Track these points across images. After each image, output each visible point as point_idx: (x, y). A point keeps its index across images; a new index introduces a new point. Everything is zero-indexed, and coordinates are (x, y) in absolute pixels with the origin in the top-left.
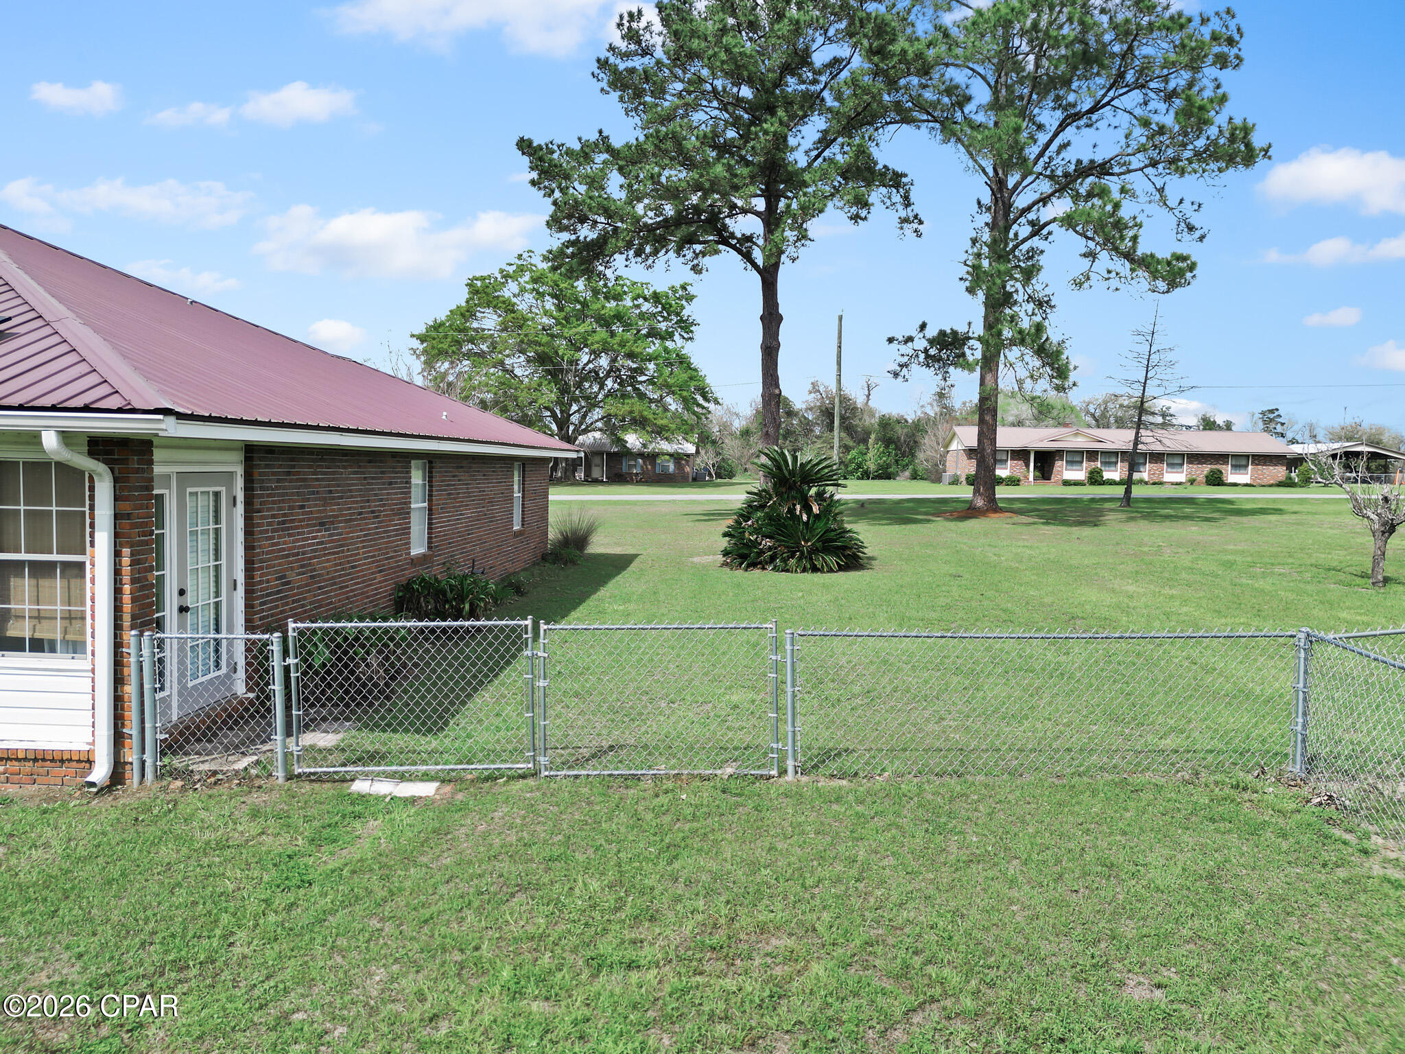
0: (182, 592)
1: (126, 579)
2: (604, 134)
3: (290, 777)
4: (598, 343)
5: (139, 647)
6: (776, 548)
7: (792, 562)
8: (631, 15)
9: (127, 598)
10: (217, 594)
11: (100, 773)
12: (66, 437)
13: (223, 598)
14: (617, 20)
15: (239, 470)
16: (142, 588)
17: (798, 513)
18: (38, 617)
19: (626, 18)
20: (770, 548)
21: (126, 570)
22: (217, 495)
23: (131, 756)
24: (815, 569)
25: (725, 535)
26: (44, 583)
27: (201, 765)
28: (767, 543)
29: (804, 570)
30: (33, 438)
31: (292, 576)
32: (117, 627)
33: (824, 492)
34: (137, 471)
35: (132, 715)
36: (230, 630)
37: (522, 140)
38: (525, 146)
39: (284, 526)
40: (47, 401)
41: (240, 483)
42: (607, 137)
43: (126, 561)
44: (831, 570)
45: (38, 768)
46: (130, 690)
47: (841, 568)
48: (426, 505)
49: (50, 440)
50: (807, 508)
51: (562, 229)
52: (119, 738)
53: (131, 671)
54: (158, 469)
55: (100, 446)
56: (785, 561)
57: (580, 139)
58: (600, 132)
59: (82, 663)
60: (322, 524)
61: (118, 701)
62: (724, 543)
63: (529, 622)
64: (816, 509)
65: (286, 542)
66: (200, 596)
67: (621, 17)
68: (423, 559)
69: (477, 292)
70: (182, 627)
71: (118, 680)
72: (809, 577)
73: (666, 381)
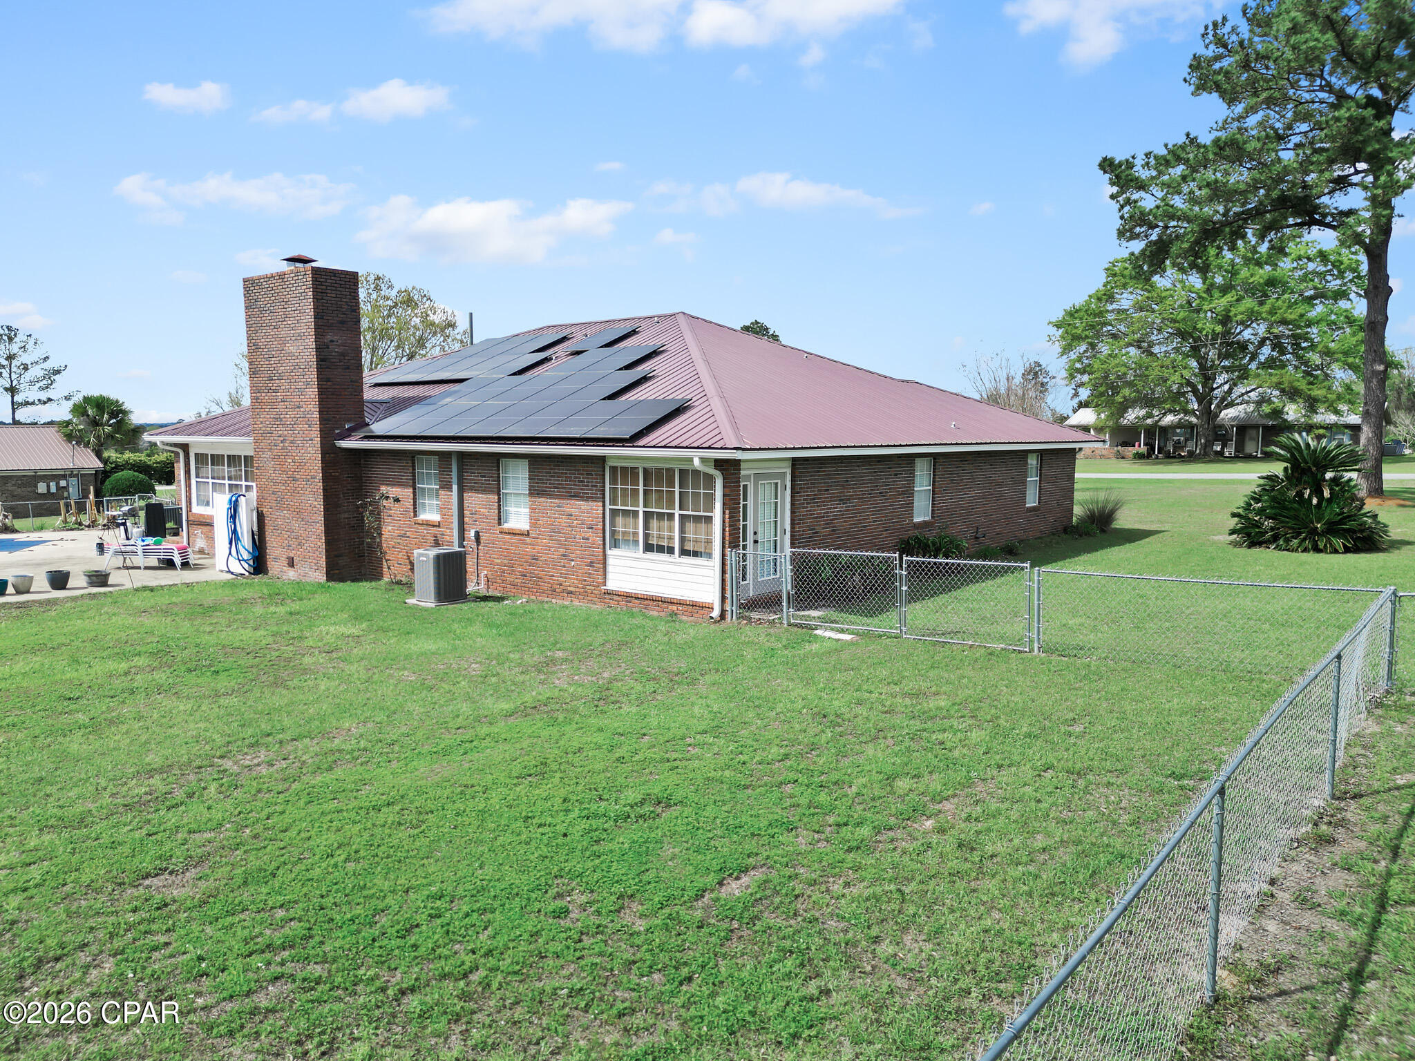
0: (755, 533)
1: (727, 524)
2: (1191, 136)
3: (790, 624)
4: (1242, 313)
5: (731, 556)
6: (1279, 529)
7: (1295, 542)
8: (1215, 25)
9: (727, 533)
10: (776, 536)
11: (716, 613)
12: (703, 460)
13: (778, 538)
14: (1202, 30)
15: (789, 471)
16: (734, 529)
17: (1306, 496)
18: (696, 541)
19: (1211, 27)
20: (1272, 529)
21: (727, 520)
22: (776, 484)
23: (728, 608)
24: (1317, 550)
25: (1234, 515)
26: (698, 525)
27: (755, 615)
28: (1268, 523)
29: (1305, 550)
30: (691, 460)
31: (819, 529)
32: (724, 547)
33: (1342, 477)
34: (733, 474)
35: (728, 588)
36: (782, 551)
37: (1105, 159)
38: (1107, 165)
39: (815, 501)
40: (695, 445)
41: (789, 478)
42: (1196, 138)
43: (727, 516)
44: (1336, 551)
45: (695, 609)
46: (728, 576)
47: (1347, 550)
48: (931, 488)
49: (696, 462)
50: (1318, 491)
51: (1134, 237)
52: (723, 599)
53: (728, 568)
54: (743, 473)
55: (719, 464)
56: (1287, 541)
57: (1166, 146)
58: (1188, 135)
59: (710, 563)
60: (840, 500)
61: (723, 581)
62: (1233, 523)
63: (897, 555)
64: (1327, 494)
65: (816, 510)
66: (766, 534)
67: (1206, 27)
68: (925, 524)
69: (1115, 275)
70: (755, 549)
71: (724, 572)
72: (1311, 557)
73: (1327, 347)
